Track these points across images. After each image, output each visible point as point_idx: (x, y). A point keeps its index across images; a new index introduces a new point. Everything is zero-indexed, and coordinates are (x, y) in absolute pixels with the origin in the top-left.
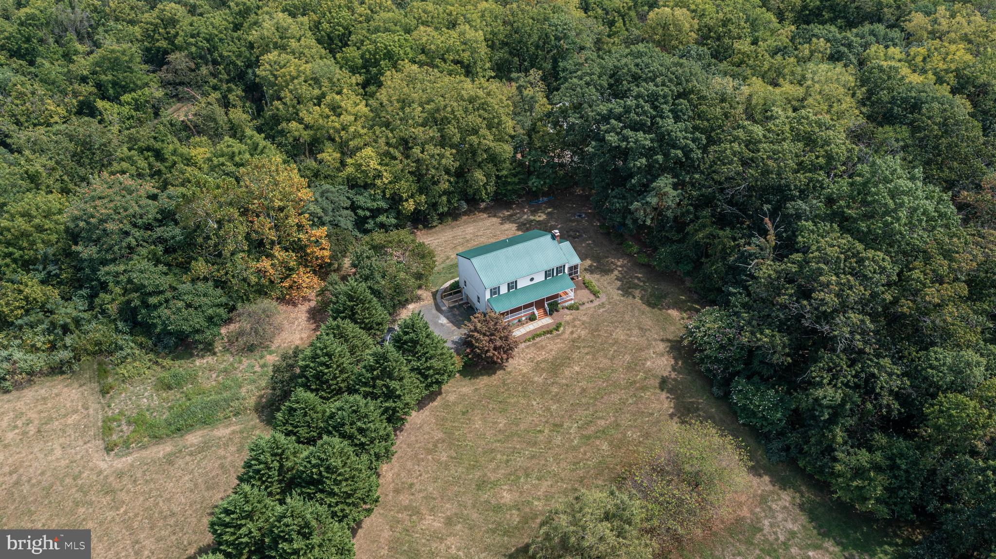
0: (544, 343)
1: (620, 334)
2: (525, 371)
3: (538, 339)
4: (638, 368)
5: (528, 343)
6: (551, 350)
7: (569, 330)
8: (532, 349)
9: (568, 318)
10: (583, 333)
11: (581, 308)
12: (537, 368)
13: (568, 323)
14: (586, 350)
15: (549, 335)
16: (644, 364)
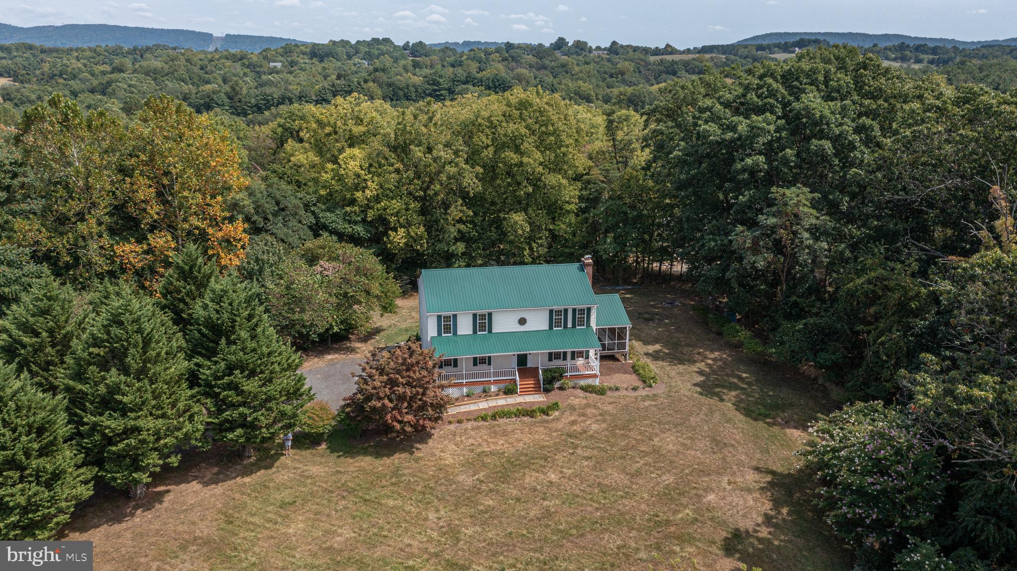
0: (510, 428)
1: (669, 442)
2: (449, 461)
3: (501, 421)
4: (684, 501)
5: (481, 423)
6: (518, 441)
7: (569, 417)
8: (484, 432)
9: (576, 402)
10: (595, 427)
11: (609, 393)
12: (475, 462)
13: (572, 408)
14: (588, 453)
15: (526, 419)
16: (699, 497)
